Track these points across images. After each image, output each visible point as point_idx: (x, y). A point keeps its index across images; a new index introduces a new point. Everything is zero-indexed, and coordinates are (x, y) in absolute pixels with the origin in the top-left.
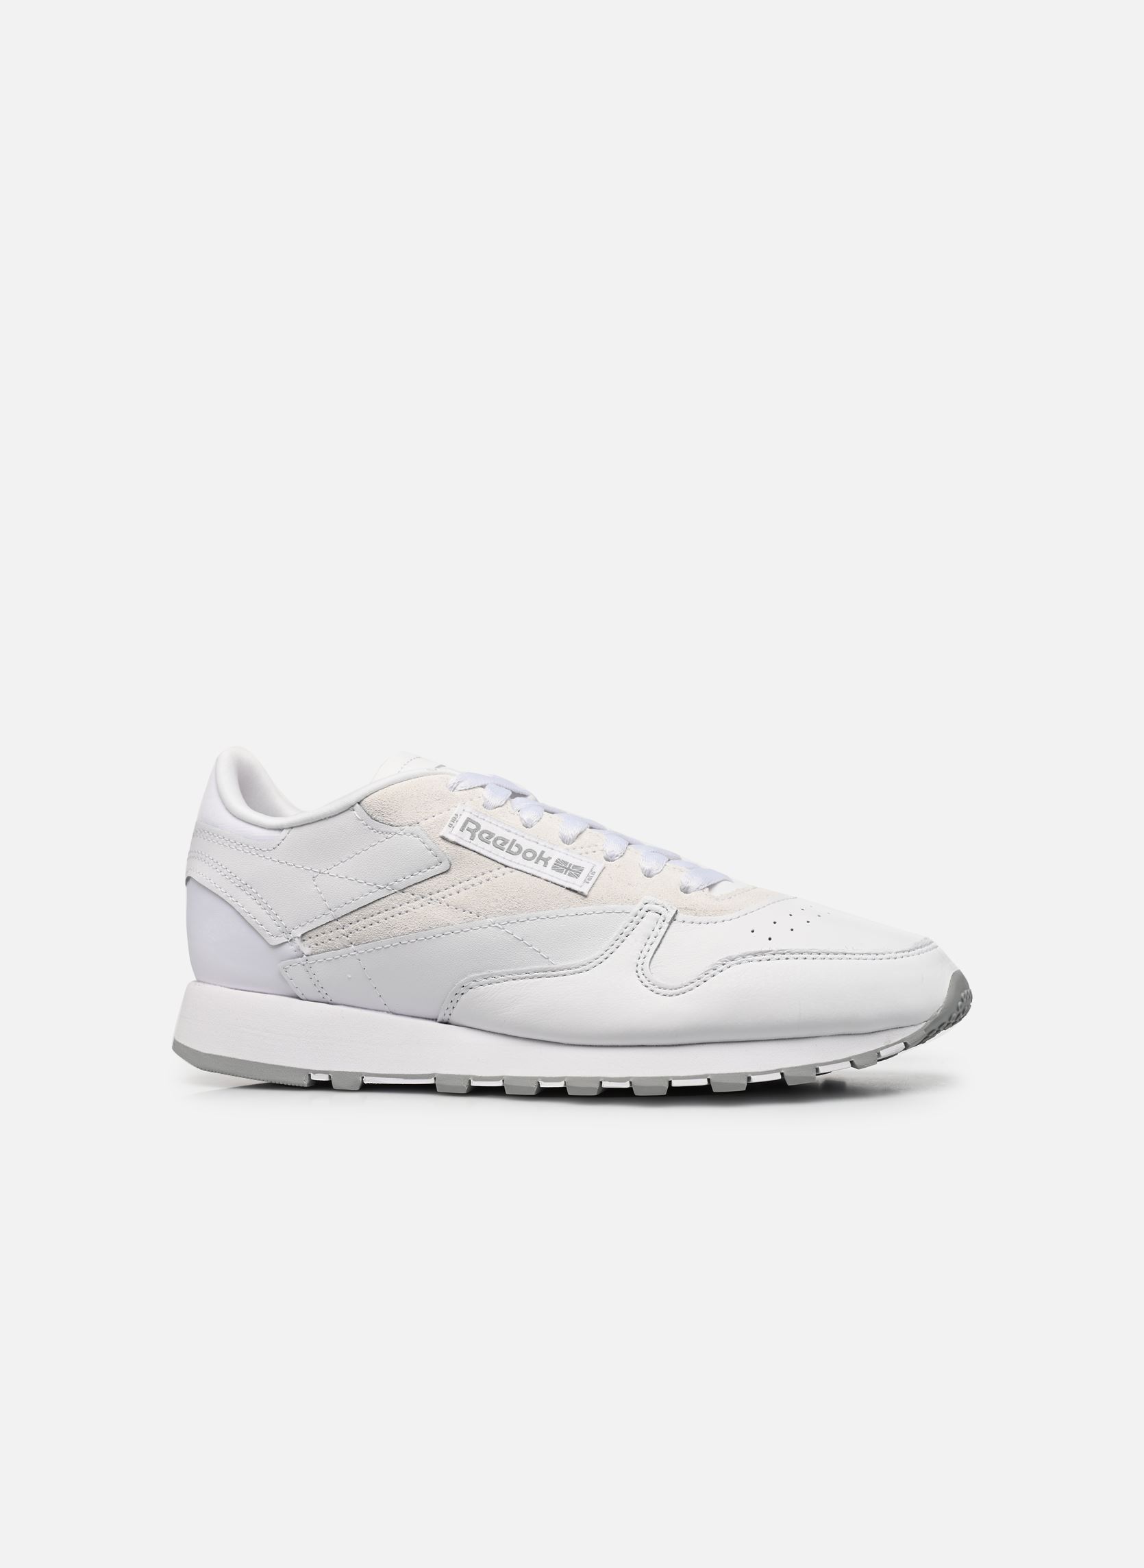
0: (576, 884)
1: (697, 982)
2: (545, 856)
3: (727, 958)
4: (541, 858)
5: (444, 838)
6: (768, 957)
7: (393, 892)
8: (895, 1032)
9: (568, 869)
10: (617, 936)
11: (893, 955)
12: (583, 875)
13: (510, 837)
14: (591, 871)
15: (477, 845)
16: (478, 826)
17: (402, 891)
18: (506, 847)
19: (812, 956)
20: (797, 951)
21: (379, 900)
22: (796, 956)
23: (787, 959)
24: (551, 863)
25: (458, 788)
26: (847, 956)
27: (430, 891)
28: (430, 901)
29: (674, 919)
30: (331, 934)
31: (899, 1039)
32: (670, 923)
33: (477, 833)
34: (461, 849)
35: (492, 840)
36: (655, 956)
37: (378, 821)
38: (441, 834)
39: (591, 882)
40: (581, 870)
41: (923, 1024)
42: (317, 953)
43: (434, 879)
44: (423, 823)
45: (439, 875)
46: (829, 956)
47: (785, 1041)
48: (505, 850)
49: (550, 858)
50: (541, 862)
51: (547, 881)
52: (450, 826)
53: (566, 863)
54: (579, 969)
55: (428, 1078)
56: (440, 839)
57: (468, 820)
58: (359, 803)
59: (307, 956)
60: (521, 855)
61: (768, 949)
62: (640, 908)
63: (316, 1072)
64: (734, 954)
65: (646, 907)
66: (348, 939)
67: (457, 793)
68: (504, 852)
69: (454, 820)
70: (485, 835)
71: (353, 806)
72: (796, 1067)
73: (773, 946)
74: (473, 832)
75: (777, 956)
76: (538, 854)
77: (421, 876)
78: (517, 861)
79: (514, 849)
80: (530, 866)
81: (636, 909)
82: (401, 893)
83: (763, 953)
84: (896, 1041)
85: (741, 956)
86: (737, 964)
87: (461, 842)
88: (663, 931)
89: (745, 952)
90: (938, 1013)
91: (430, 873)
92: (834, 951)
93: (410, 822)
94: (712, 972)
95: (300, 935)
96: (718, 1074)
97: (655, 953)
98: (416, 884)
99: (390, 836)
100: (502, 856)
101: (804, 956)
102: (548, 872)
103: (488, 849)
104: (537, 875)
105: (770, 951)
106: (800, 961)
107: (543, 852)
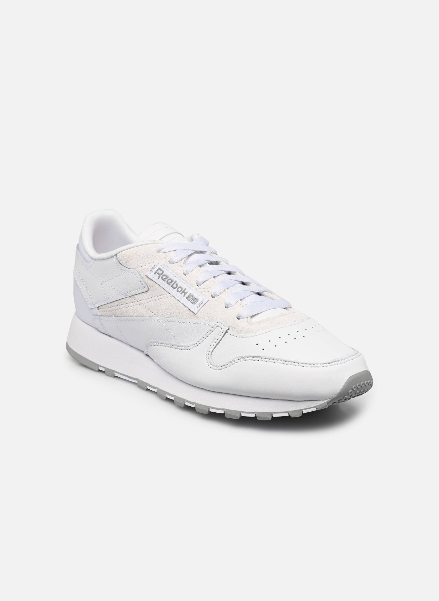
0: (194, 308)
1: (226, 366)
2: (186, 291)
3: (240, 357)
4: (183, 292)
5: (147, 276)
6: (258, 359)
7: (127, 296)
8: (312, 402)
9: (192, 299)
10: (203, 336)
11: (318, 365)
12: (197, 304)
13: (174, 279)
14: (202, 302)
15: (160, 281)
16: (163, 272)
17: (130, 297)
18: (172, 284)
19: (278, 362)
20: (272, 358)
21: (122, 299)
22: (271, 360)
23: (267, 361)
24: (187, 295)
25: (161, 252)
26: (295, 364)
27: (140, 299)
28: (140, 304)
29: (227, 332)
30: (107, 309)
31: (314, 406)
32: (225, 334)
33: (161, 276)
34: (153, 282)
35: (166, 280)
36: (215, 348)
37: (122, 264)
38: (146, 274)
39: (199, 308)
40: (197, 300)
41: (327, 400)
42: (103, 316)
43: (142, 294)
44: (140, 268)
45: (144, 292)
46: (286, 363)
47: (261, 399)
48: (171, 286)
49: (187, 293)
50: (183, 294)
51: (182, 304)
52: (151, 271)
53: (193, 296)
54: (187, 348)
55: (135, 380)
56: (145, 276)
57: (159, 269)
58: (116, 255)
59: (100, 316)
60: (176, 289)
61: (259, 355)
62: (215, 324)
63: (101, 366)
64: (244, 355)
65: (217, 324)
66: (112, 313)
67: (160, 254)
68: (170, 286)
69: (153, 268)
70: (164, 277)
71: (113, 256)
72: (263, 412)
73: (262, 354)
74: (159, 275)
75: (262, 359)
76: (183, 289)
77: (137, 292)
78: (174, 292)
79: (175, 286)
80: (178, 296)
81: (212, 324)
82: (130, 298)
83: (257, 357)
84: (312, 406)
85: (246, 357)
86: (244, 360)
87: (153, 280)
88: (221, 337)
89: (249, 355)
90: (335, 396)
91: (140, 291)
92: (289, 360)
93: (134, 267)
94: (233, 362)
95: (97, 307)
96: (229, 410)
97: (215, 347)
98: (135, 295)
99: (125, 272)
100: (169, 288)
101: (274, 361)
102: (184, 300)
103: (164, 284)
104: (180, 300)
105: (260, 356)
106: (272, 363)
107: (185, 289)
